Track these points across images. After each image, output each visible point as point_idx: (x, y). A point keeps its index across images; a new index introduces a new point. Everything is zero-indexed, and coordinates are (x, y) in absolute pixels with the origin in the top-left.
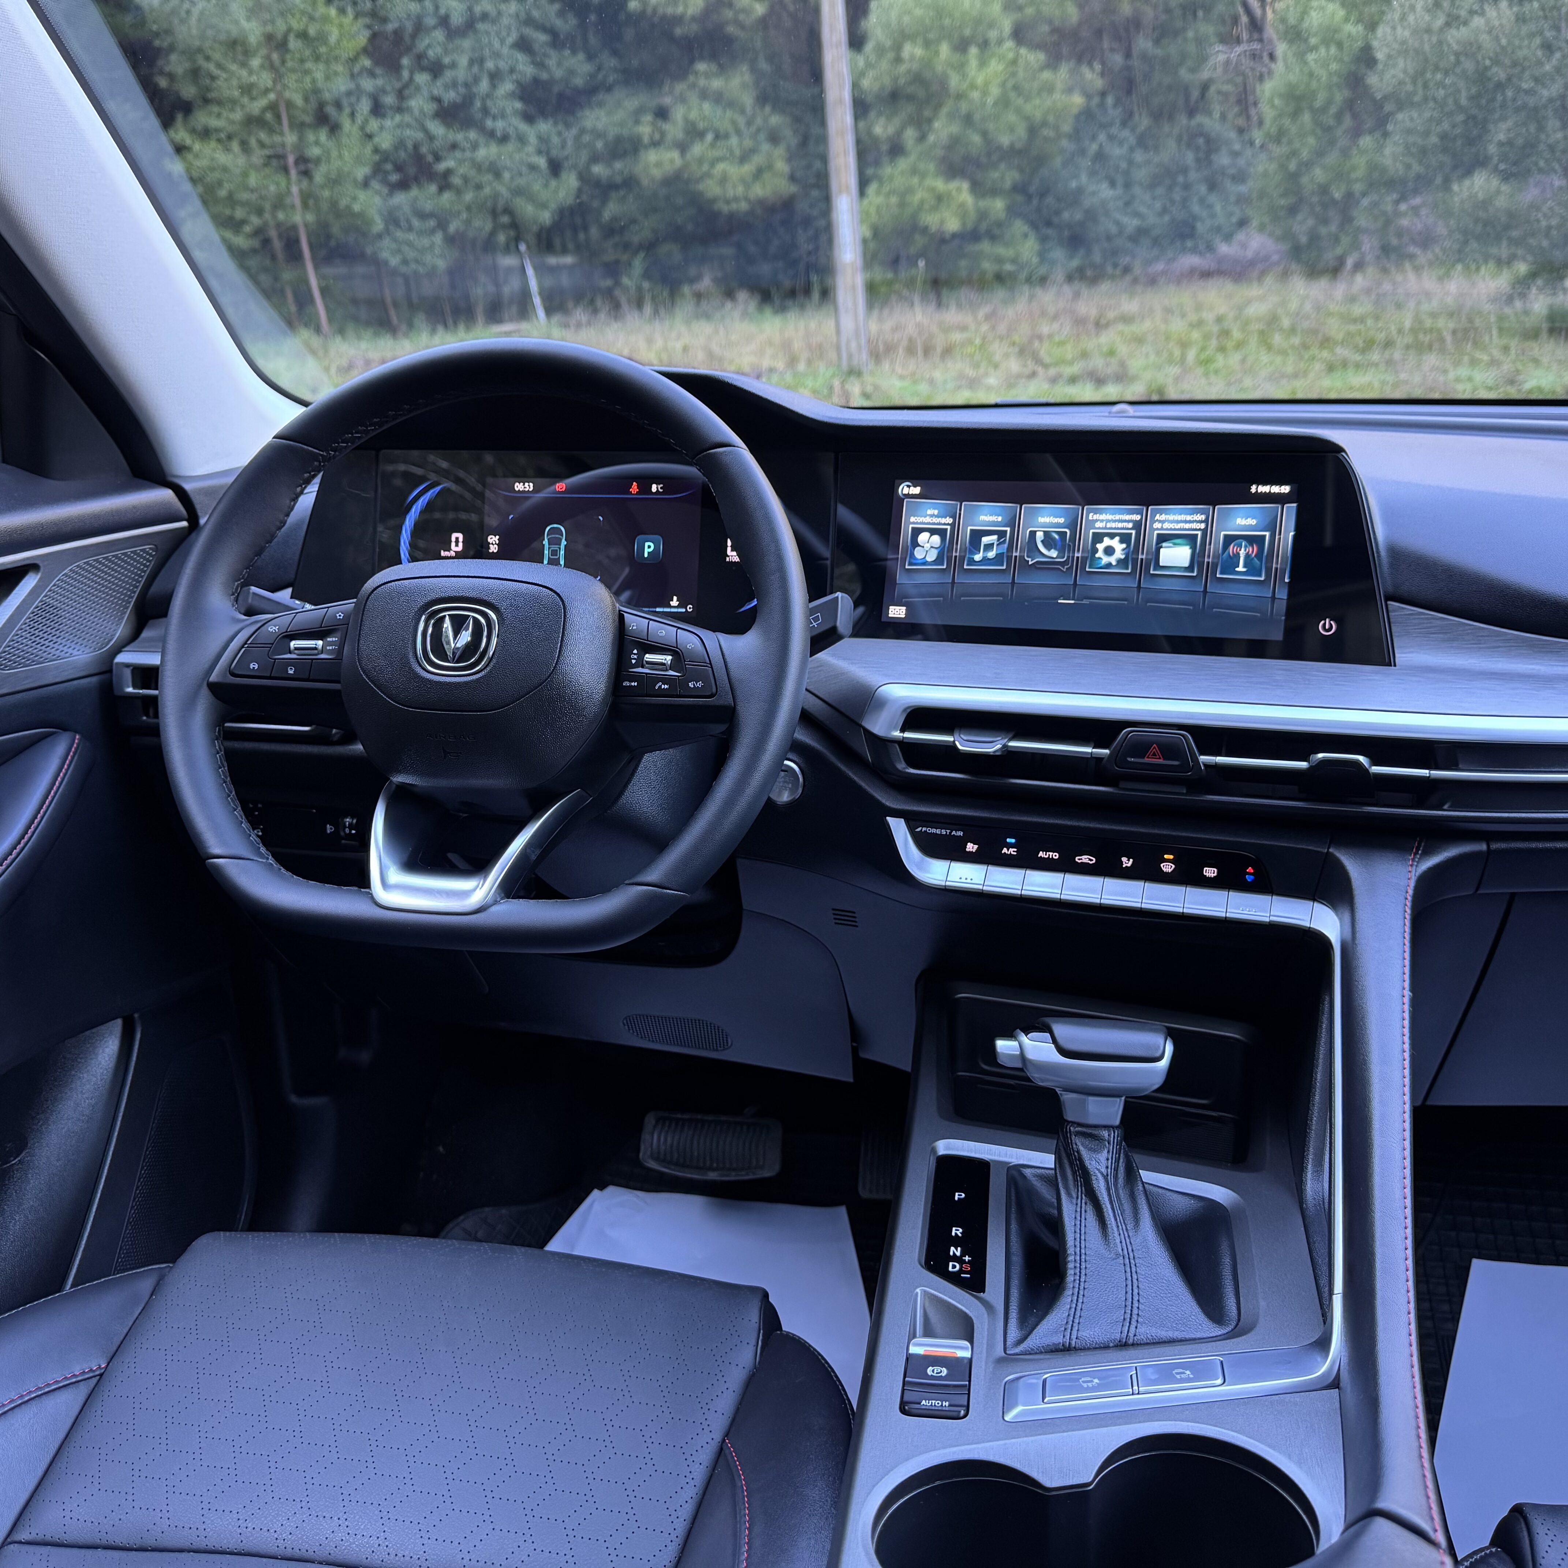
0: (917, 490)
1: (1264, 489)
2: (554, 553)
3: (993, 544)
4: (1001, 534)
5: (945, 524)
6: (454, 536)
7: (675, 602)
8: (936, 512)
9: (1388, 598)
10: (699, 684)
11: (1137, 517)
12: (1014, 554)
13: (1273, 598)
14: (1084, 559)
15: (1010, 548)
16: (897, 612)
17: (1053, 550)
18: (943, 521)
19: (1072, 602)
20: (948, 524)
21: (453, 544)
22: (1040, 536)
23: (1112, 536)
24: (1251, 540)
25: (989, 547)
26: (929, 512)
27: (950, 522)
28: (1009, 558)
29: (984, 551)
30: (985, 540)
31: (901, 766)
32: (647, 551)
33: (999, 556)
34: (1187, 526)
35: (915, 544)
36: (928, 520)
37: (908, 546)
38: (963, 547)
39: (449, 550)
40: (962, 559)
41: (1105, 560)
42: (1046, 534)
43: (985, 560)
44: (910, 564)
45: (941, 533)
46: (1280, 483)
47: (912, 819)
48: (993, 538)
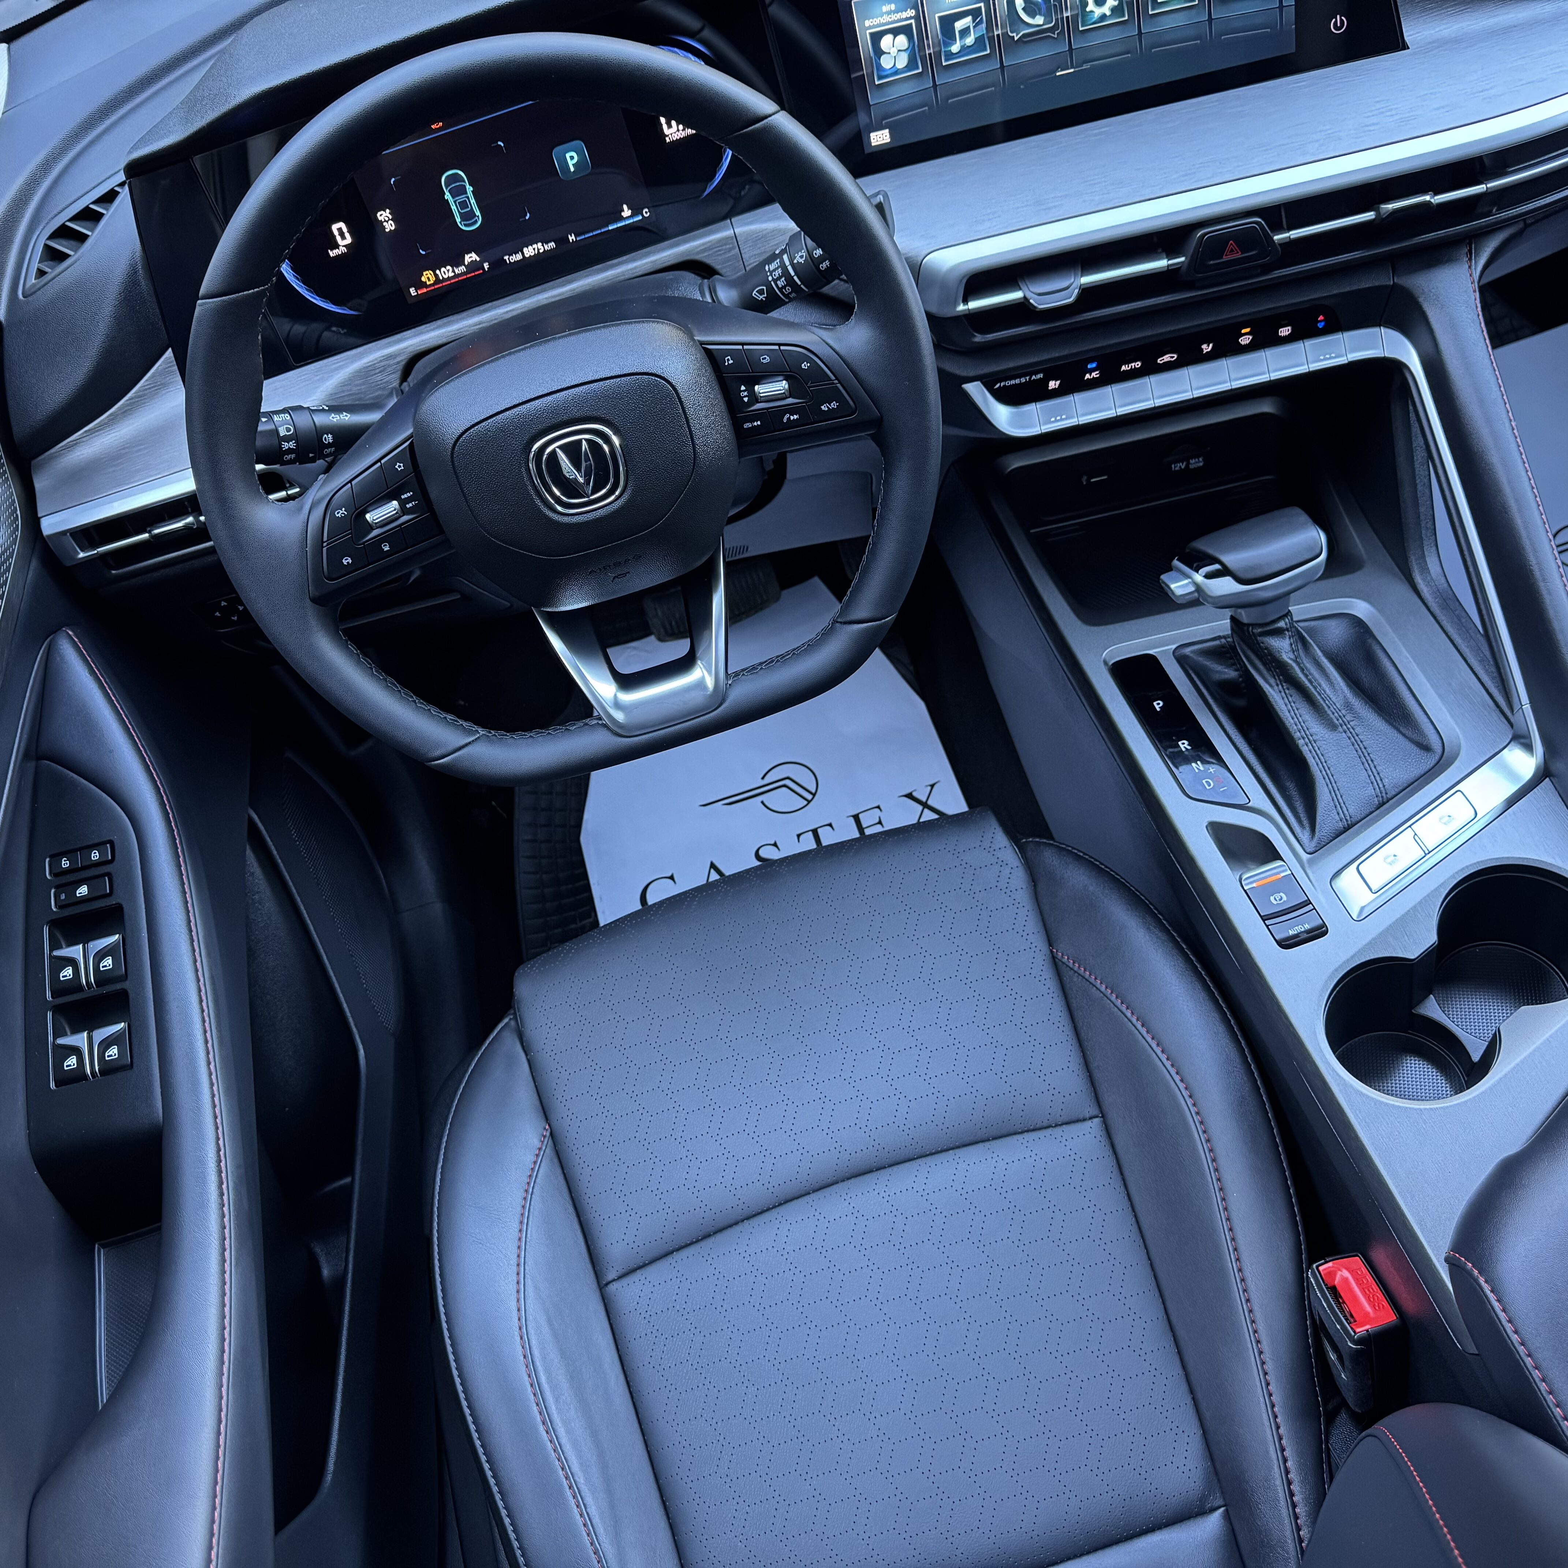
2: (463, 205)
3: (969, 27)
4: (975, 13)
5: (907, 19)
6: (335, 228)
7: (627, 212)
8: (893, 7)
10: (834, 405)
12: (996, 33)
13: (1281, 7)
14: (1075, 17)
15: (989, 28)
16: (880, 138)
17: (1038, 17)
18: (904, 15)
19: (1072, 70)
20: (911, 18)
21: (338, 238)
22: (1019, 4)
25: (965, 32)
26: (885, 9)
27: (913, 15)
28: (991, 39)
29: (961, 38)
30: (959, 25)
31: (971, 335)
32: (571, 163)
33: (979, 40)
35: (879, 52)
36: (886, 19)
37: (871, 58)
38: (936, 41)
40: (938, 54)
41: (1098, 11)
43: (964, 50)
44: (880, 78)
45: (905, 30)
47: (990, 379)
48: (967, 21)
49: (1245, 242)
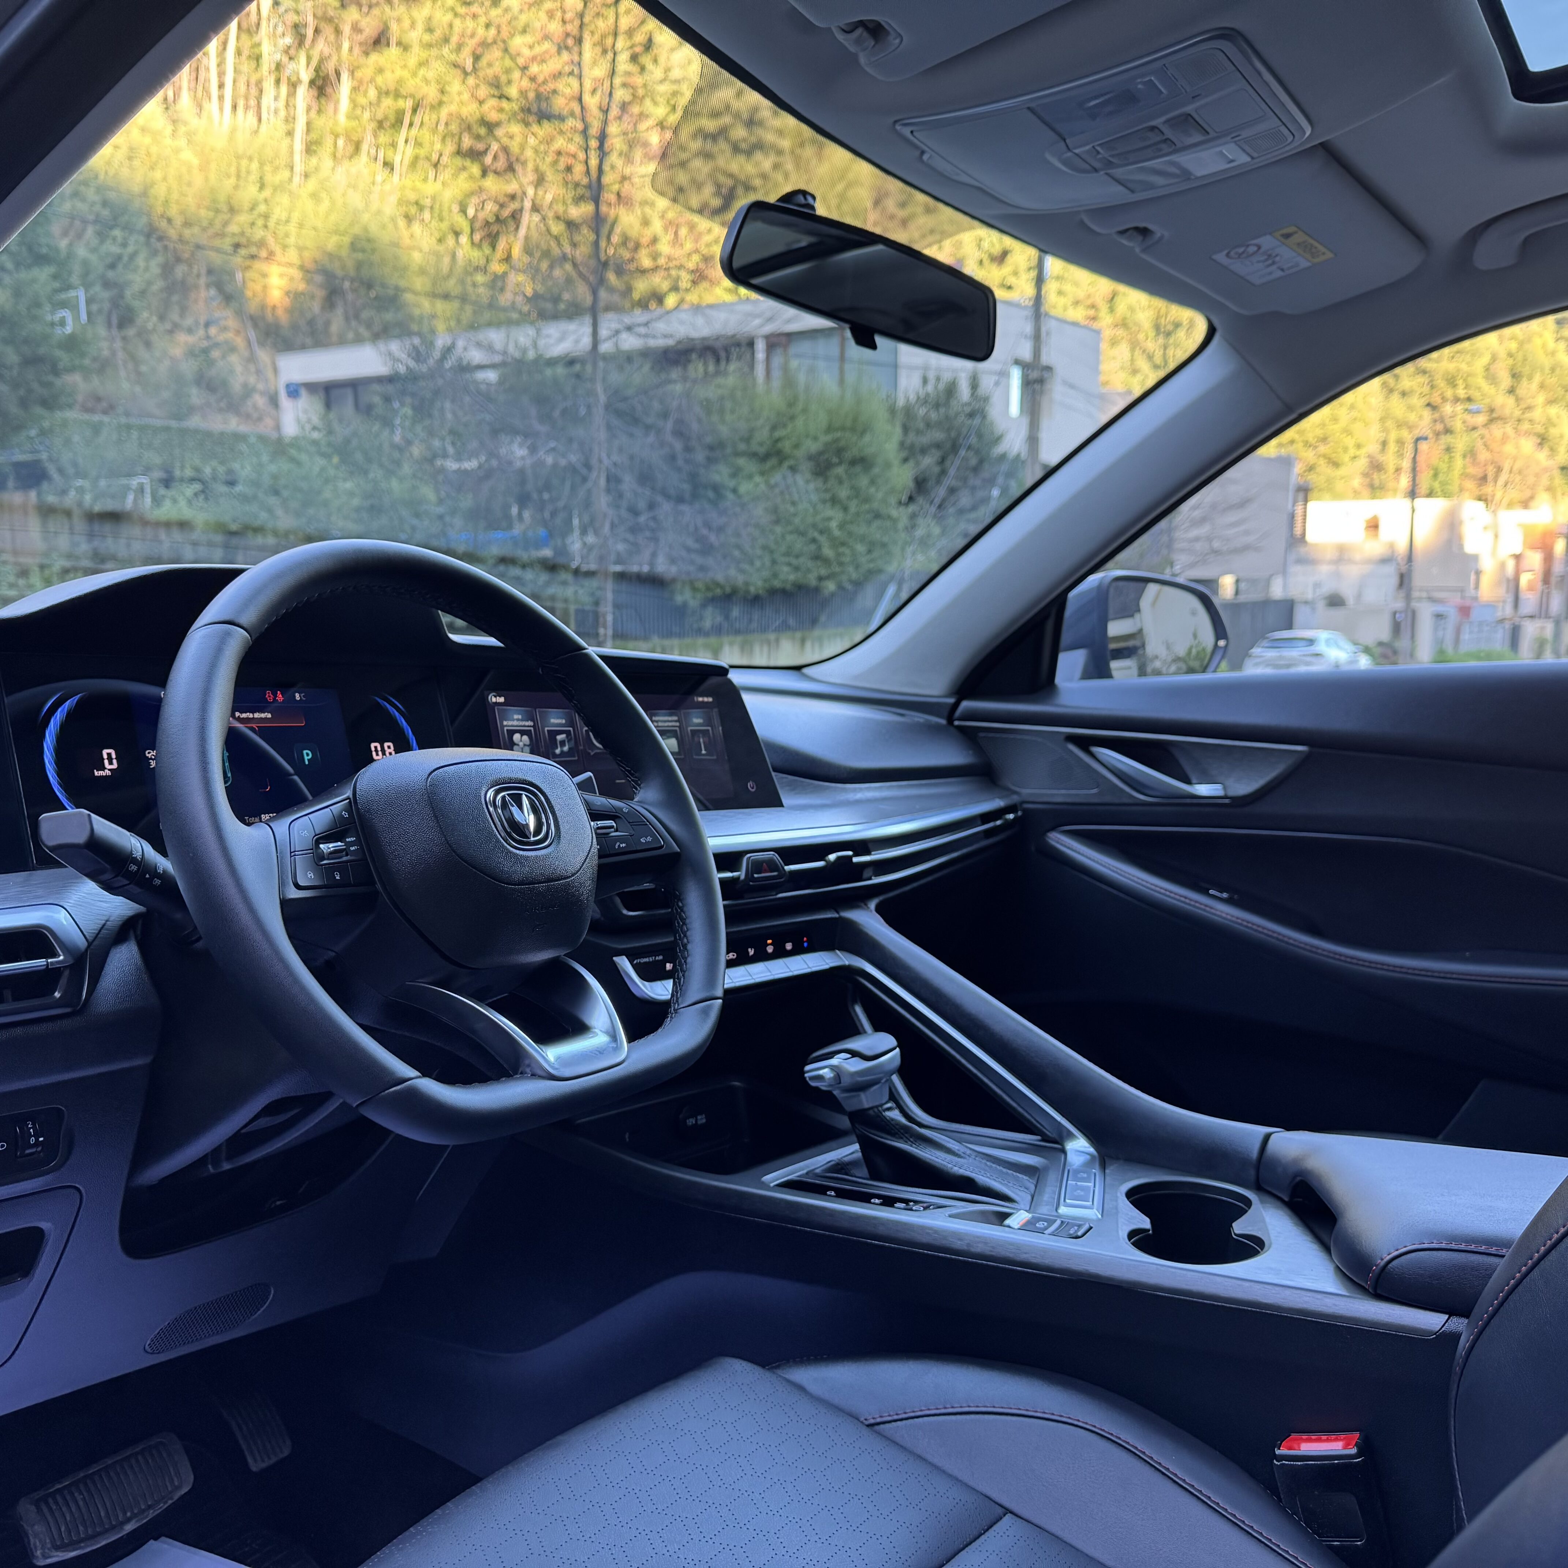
0: (501, 700)
1: (699, 699)
3: (565, 740)
4: (568, 733)
5: (529, 727)
6: (105, 752)
8: (520, 717)
12: (581, 748)
13: (725, 770)
15: (577, 743)
18: (527, 723)
19: (623, 781)
20: (531, 726)
21: (106, 762)
22: (592, 733)
24: (703, 733)
25: (563, 743)
26: (516, 717)
29: (561, 746)
30: (560, 737)
31: (623, 911)
32: (306, 758)
34: (670, 724)
35: (512, 743)
36: (515, 723)
37: (507, 744)
38: (547, 744)
39: (104, 768)
43: (563, 753)
45: (528, 733)
46: (707, 696)
47: (631, 955)
48: (564, 736)
49: (771, 865)
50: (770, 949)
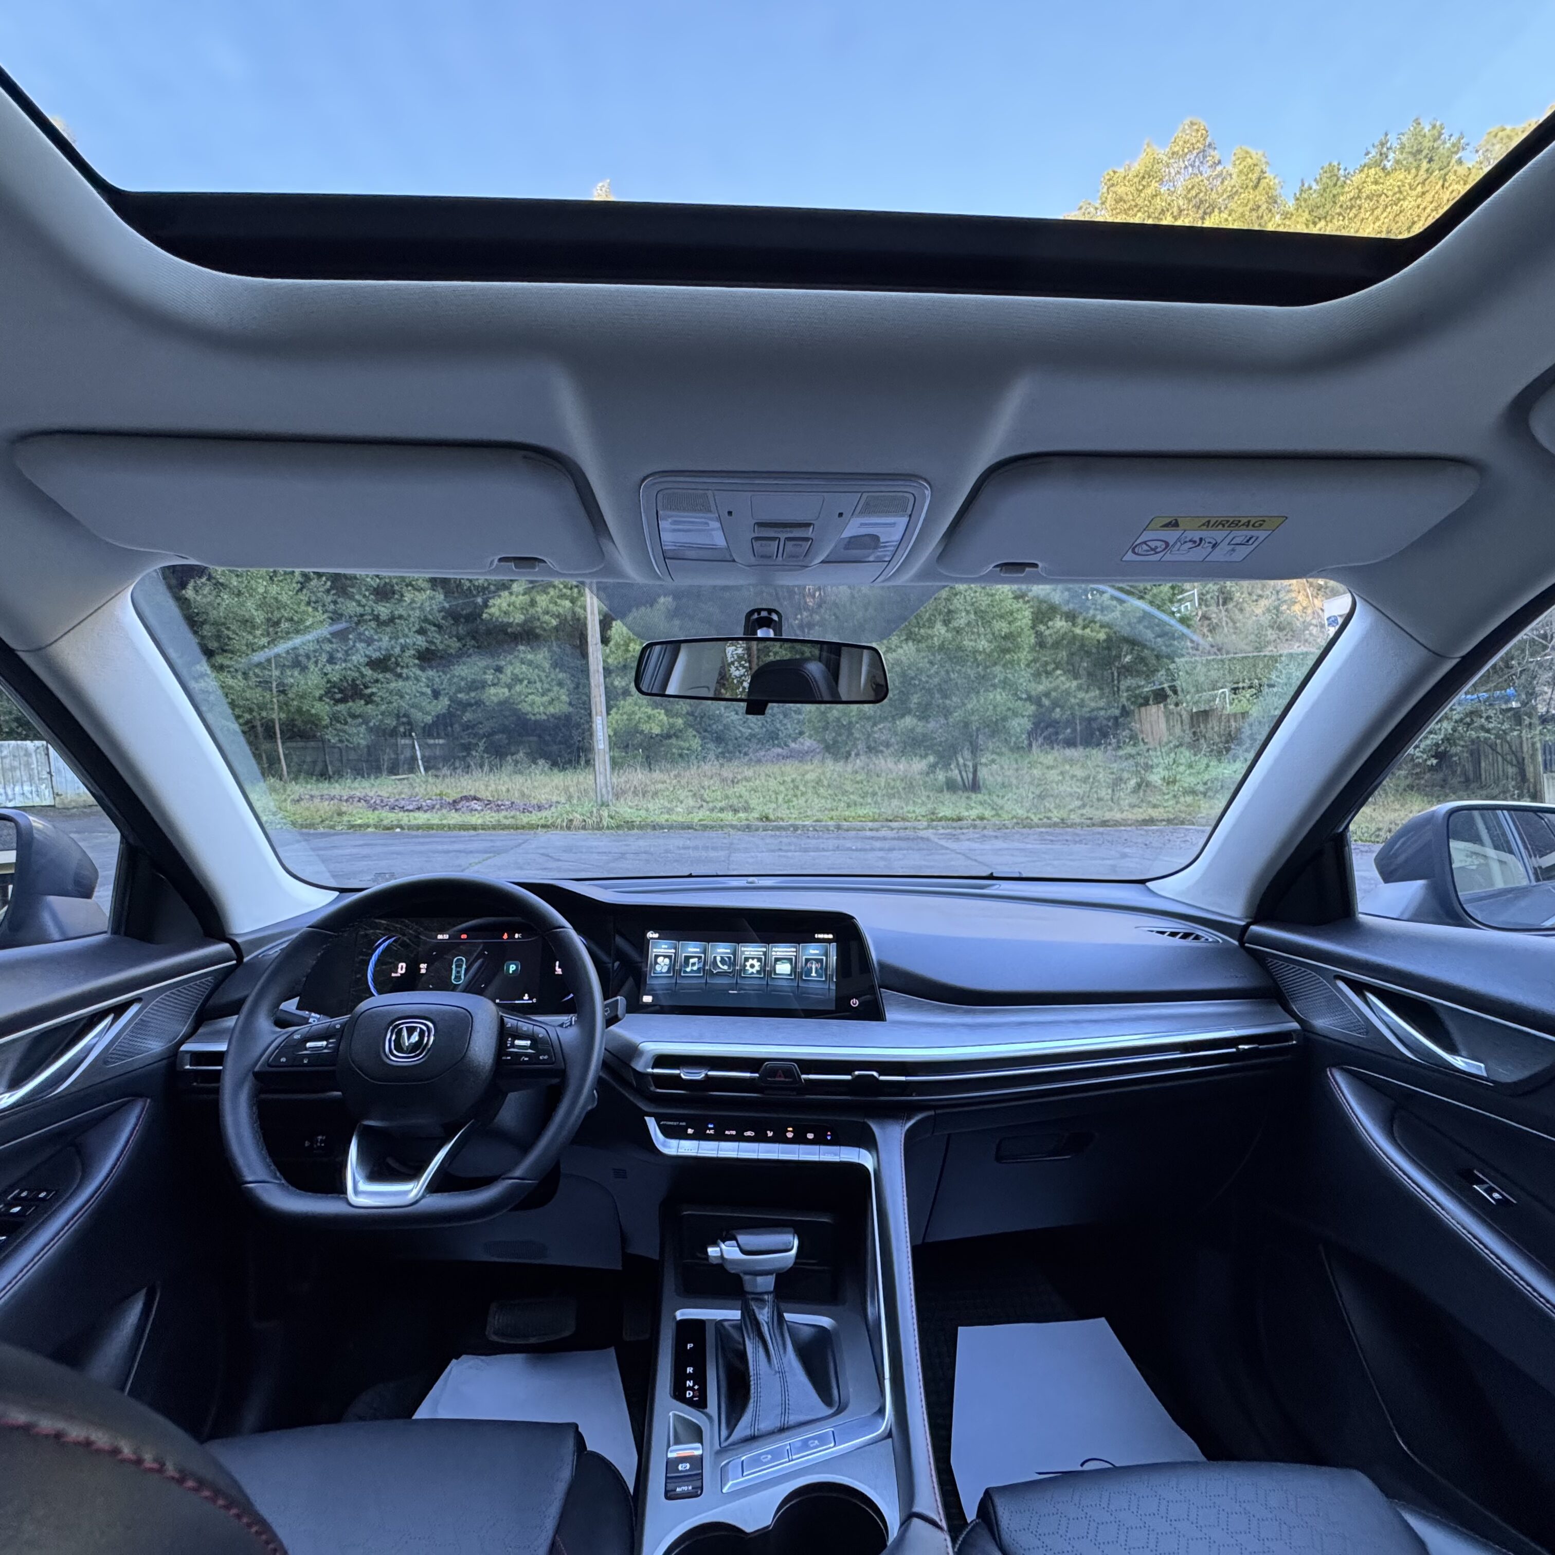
0: (656, 935)
1: (821, 936)
2: (458, 972)
3: (696, 963)
4: (700, 958)
5: (671, 953)
6: (400, 965)
7: (526, 997)
8: (666, 947)
9: (880, 987)
10: (546, 1057)
11: (764, 949)
12: (706, 968)
13: (829, 989)
14: (741, 970)
15: (704, 965)
16: (647, 999)
18: (670, 951)
19: (736, 992)
20: (673, 953)
22: (718, 959)
23: (753, 958)
24: (817, 961)
25: (693, 964)
26: (663, 946)
28: (704, 970)
29: (691, 966)
30: (692, 961)
31: (653, 1088)
32: (511, 970)
33: (699, 969)
34: (788, 954)
35: (656, 963)
36: (662, 950)
37: (652, 964)
38: (681, 964)
39: (396, 972)
40: (680, 970)
41: (751, 970)
42: (722, 958)
43: (692, 971)
44: (654, 974)
45: (669, 957)
46: (828, 933)
47: (659, 1118)
48: (696, 960)
49: (788, 1072)
50: (790, 1135)
